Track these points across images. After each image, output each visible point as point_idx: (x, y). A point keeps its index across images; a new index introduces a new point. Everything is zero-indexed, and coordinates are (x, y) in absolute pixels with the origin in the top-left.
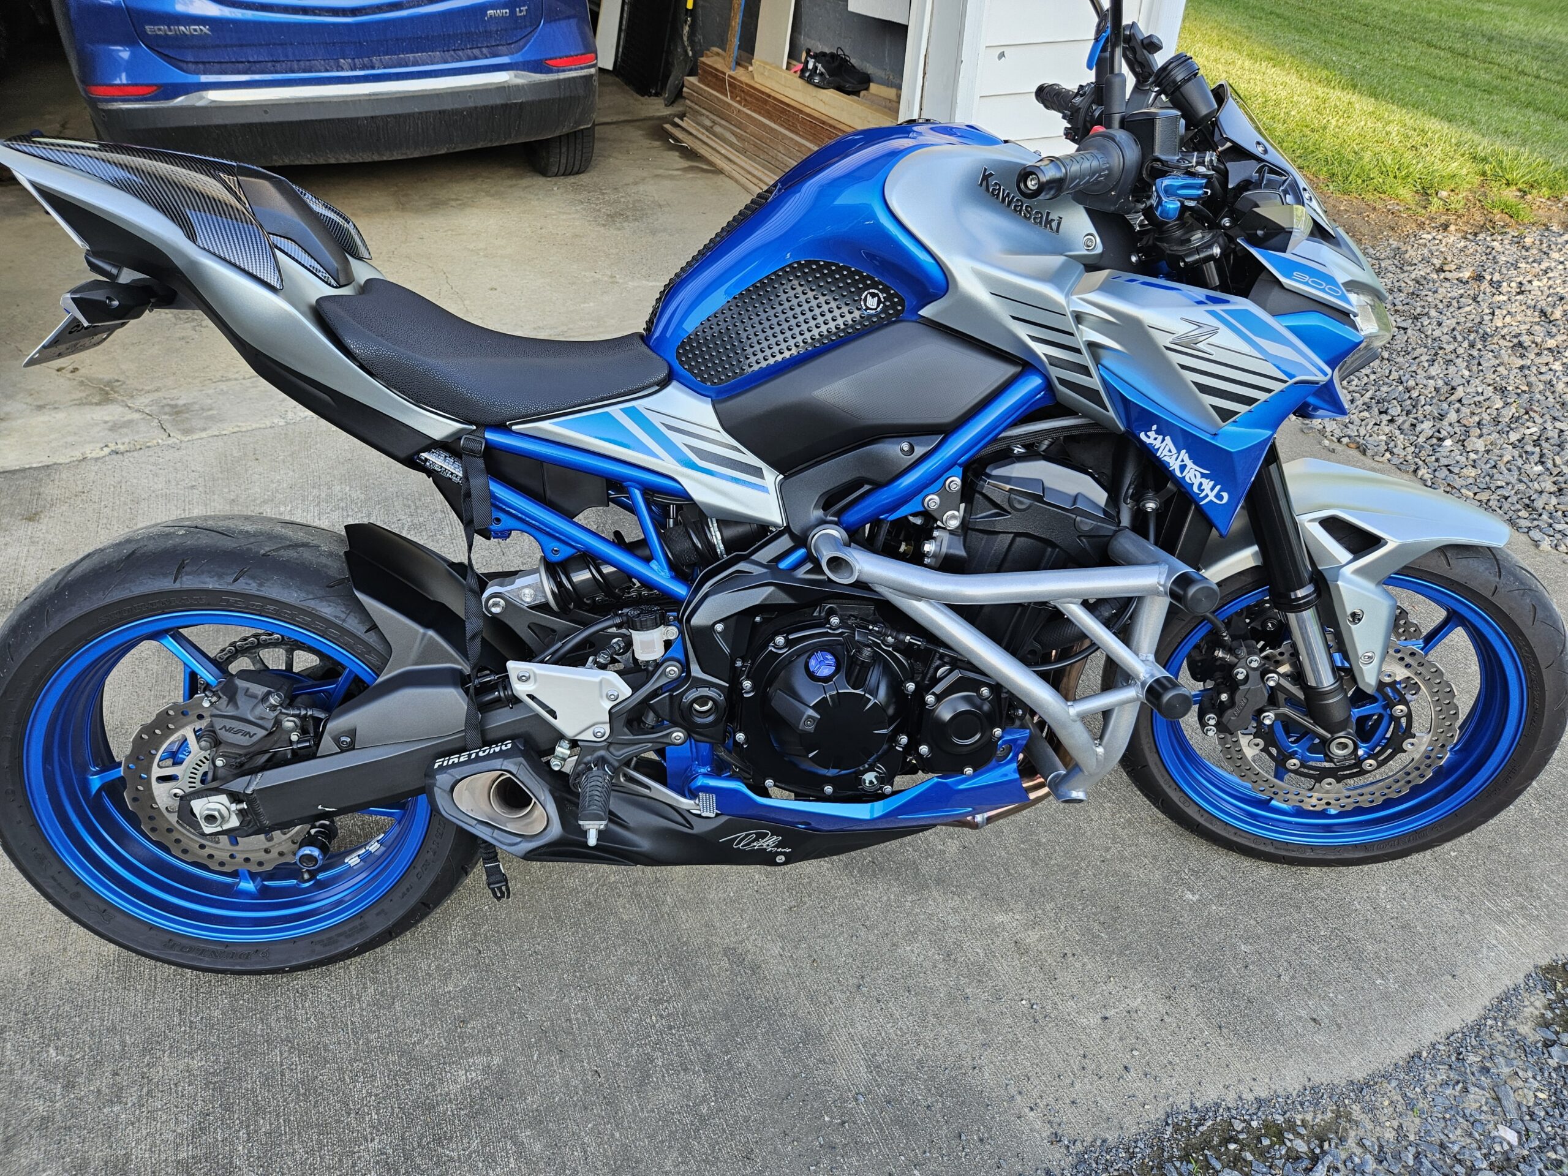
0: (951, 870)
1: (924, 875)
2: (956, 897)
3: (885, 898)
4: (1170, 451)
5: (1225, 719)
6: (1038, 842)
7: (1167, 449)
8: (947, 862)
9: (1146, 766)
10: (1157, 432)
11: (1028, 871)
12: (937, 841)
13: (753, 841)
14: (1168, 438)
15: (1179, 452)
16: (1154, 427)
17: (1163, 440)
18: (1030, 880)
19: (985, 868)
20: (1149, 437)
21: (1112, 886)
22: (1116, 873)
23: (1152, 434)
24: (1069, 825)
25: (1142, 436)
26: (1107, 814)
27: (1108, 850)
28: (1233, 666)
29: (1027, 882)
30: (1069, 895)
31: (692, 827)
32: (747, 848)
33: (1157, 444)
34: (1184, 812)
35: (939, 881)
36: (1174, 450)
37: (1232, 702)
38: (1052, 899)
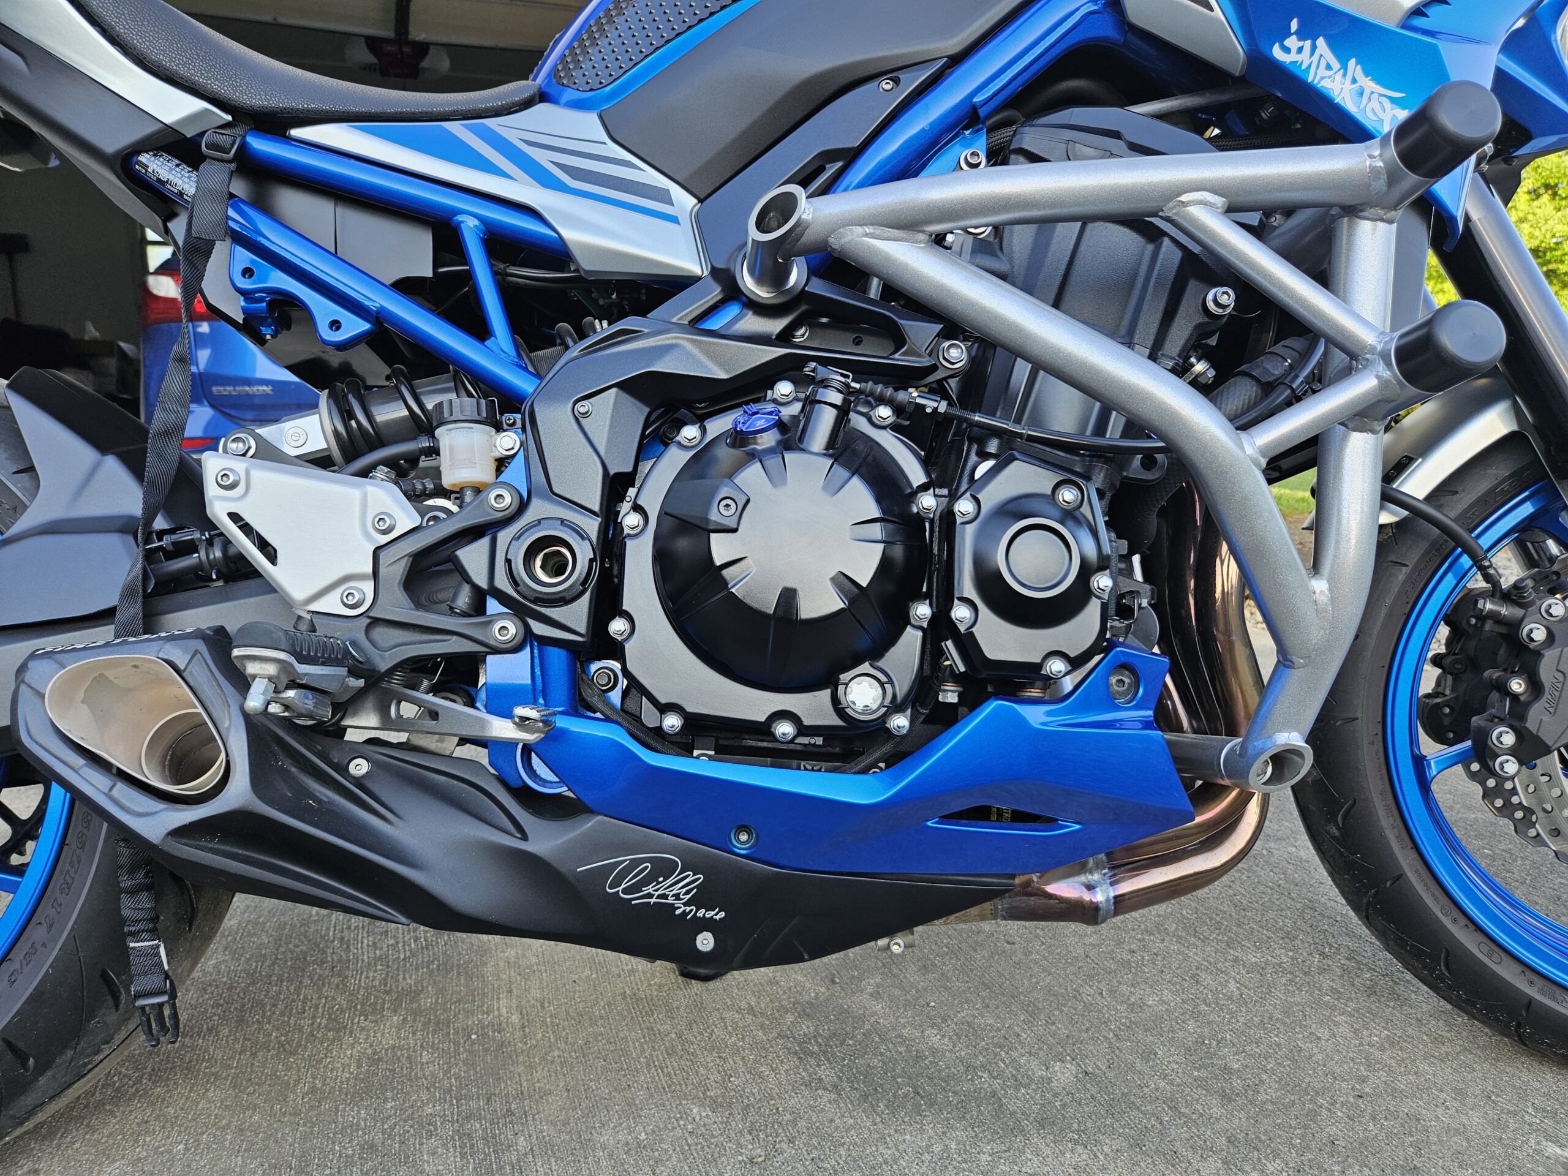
0: (1064, 1106)
1: (1013, 1113)
2: (1080, 1149)
3: (937, 1148)
4: (1329, 67)
5: (1531, 724)
6: (1226, 1069)
7: (1323, 63)
8: (1055, 1095)
9: (1401, 876)
10: (1302, 35)
11: (1216, 1111)
12: (1034, 1064)
13: (645, 882)
14: (1321, 42)
15: (1344, 67)
16: (1294, 25)
17: (1314, 48)
18: (1223, 1124)
19: (1132, 1105)
20: (1287, 50)
21: (1390, 1135)
22: (1391, 1115)
23: (1292, 42)
24: (1278, 1045)
25: (1277, 53)
26: (1344, 1030)
27: (1363, 1080)
28: (1518, 624)
29: (1217, 1127)
30: (1309, 1148)
31: (525, 837)
32: (637, 901)
33: (1304, 58)
34: (1495, 975)
35: (1042, 1123)
36: (1335, 64)
37: (1536, 687)
38: (1276, 1154)
